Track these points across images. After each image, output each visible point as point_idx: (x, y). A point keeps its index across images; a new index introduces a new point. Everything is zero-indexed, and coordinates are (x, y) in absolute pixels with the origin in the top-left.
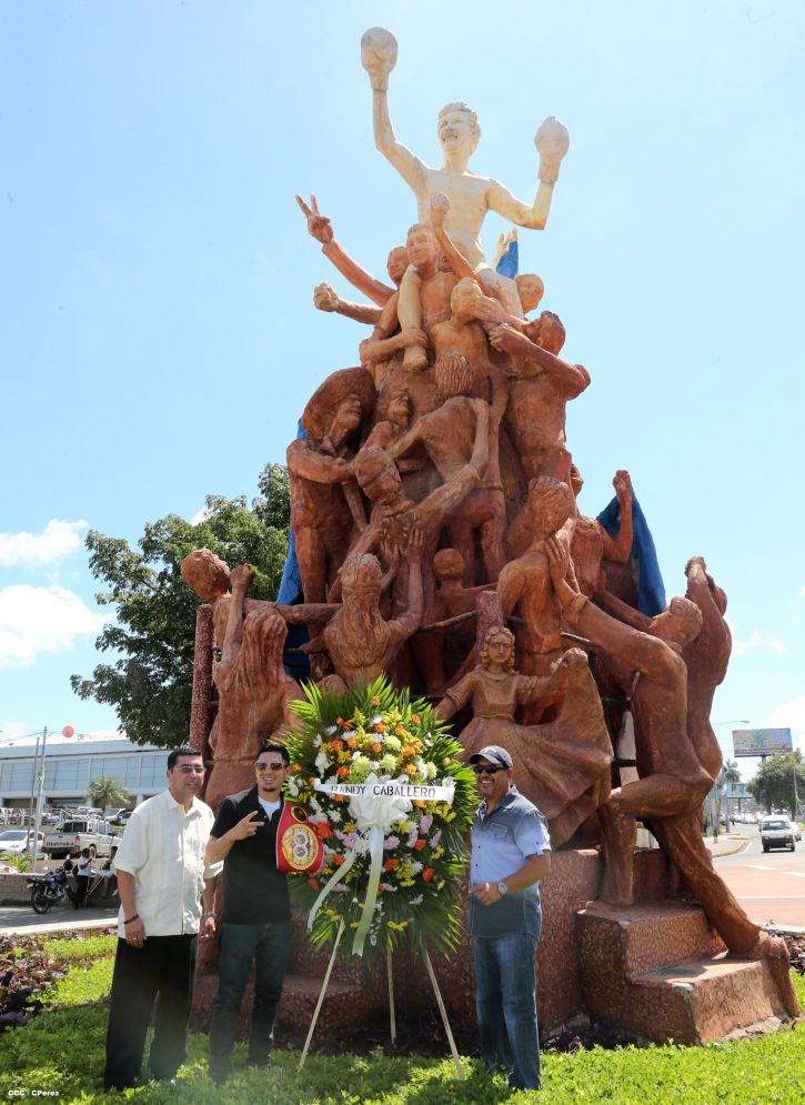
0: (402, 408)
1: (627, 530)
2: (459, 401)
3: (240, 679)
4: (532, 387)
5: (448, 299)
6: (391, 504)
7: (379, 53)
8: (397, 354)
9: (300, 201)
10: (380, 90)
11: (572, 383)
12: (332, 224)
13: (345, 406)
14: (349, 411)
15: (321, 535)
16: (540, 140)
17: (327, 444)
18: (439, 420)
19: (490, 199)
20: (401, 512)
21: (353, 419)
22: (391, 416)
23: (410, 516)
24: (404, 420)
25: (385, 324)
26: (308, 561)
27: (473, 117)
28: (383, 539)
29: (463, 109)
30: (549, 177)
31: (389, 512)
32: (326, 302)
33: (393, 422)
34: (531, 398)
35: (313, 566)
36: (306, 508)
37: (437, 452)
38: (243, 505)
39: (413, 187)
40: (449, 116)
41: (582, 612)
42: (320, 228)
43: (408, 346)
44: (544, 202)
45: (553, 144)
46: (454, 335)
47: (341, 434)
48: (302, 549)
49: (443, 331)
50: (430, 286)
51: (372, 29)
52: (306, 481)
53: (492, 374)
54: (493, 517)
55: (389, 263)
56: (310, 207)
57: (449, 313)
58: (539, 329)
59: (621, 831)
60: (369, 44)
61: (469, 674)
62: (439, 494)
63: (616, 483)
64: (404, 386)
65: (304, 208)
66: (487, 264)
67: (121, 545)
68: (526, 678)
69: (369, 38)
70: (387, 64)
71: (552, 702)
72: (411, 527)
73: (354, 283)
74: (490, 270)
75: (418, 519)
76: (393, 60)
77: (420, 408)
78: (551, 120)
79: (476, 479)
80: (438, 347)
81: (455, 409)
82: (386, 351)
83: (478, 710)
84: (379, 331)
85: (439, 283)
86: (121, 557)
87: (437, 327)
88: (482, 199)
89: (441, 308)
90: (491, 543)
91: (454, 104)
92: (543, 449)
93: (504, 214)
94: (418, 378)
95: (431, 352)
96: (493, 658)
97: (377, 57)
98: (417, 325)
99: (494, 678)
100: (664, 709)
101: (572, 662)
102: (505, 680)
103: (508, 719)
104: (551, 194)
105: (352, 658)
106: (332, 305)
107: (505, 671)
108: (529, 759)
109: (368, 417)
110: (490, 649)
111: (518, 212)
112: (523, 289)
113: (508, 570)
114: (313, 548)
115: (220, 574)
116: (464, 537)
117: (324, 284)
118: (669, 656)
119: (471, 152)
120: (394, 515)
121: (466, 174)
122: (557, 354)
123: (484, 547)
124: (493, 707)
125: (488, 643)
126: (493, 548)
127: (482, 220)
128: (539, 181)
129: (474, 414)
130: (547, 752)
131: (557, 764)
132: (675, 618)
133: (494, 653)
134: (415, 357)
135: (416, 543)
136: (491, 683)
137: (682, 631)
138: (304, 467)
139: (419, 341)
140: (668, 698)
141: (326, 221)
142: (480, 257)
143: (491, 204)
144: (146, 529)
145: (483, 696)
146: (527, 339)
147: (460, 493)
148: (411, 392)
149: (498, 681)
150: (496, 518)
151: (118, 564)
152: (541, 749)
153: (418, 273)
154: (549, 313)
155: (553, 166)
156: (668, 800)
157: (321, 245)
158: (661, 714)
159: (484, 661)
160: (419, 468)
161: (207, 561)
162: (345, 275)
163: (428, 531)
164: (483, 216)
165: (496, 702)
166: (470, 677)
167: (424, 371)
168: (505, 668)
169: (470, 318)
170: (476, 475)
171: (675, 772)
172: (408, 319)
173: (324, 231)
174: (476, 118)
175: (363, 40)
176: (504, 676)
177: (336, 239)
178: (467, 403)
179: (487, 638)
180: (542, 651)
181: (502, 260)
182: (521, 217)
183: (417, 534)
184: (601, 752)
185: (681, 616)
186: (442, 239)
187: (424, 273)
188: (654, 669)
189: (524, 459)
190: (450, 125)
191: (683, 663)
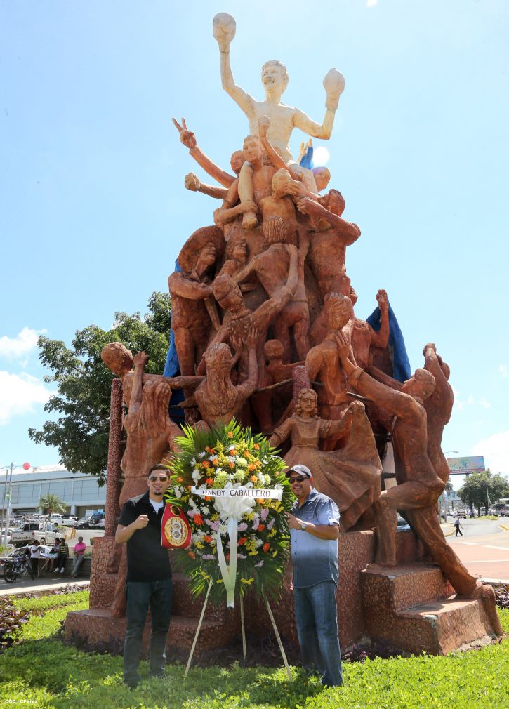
0: (242, 251)
1: (386, 327)
2: (278, 246)
3: (141, 424)
4: (324, 237)
5: (270, 183)
6: (236, 311)
7: (224, 29)
8: (238, 217)
9: (175, 122)
10: (225, 52)
11: (349, 234)
12: (196, 137)
13: (205, 250)
14: (209, 254)
15: (191, 332)
16: (326, 83)
17: (195, 275)
18: (266, 258)
19: (295, 120)
20: (243, 317)
21: (210, 258)
22: (235, 256)
23: (249, 319)
24: (244, 258)
25: (230, 199)
26: (183, 349)
27: (284, 69)
28: (232, 334)
29: (277, 64)
30: (332, 105)
31: (235, 317)
32: (192, 185)
33: (236, 260)
34: (324, 244)
35: (186, 352)
36: (181, 315)
37: (265, 279)
38: (138, 318)
39: (246, 113)
40: (269, 69)
41: (360, 378)
42: (188, 139)
43: (245, 212)
44: (329, 121)
45: (335, 85)
46: (274, 205)
47: (203, 268)
48: (179, 341)
49: (268, 203)
50: (258, 175)
51: (219, 14)
52: (181, 298)
53: (299, 229)
54: (301, 319)
55: (232, 161)
56: (181, 125)
57: (271, 191)
58: (328, 200)
59: (387, 518)
60: (218, 23)
61: (288, 419)
62: (267, 305)
63: (378, 298)
64: (243, 238)
65: (178, 126)
66: (294, 161)
67: (60, 345)
68: (325, 421)
69: (217, 19)
70: (229, 36)
71: (341, 436)
72: (249, 326)
73: (210, 174)
74: (296, 164)
75: (253, 321)
76: (233, 33)
77: (253, 251)
78: (333, 70)
79: (290, 295)
80: (264, 212)
81: (276, 251)
82: (231, 216)
83: (295, 442)
84: (226, 203)
85: (264, 172)
86: (60, 352)
87: (263, 200)
88: (290, 121)
89: (266, 188)
90: (300, 336)
91: (271, 61)
92: (332, 276)
93: (304, 130)
94: (252, 232)
95: (260, 216)
96: (304, 408)
97: (223, 31)
98: (251, 199)
99: (305, 421)
100: (413, 440)
101: (355, 410)
102: (311, 423)
103: (314, 447)
104: (333, 116)
105: (213, 410)
106: (197, 187)
107: (311, 416)
108: (328, 473)
109: (220, 258)
110: (302, 403)
111: (313, 129)
112: (318, 176)
113: (312, 352)
114: (186, 340)
115: (127, 358)
116: (283, 332)
117: (191, 174)
118: (415, 406)
119: (283, 91)
120: (238, 319)
121: (279, 105)
122: (340, 215)
123: (296, 338)
124: (304, 440)
125: (301, 399)
126: (301, 339)
127: (290, 134)
128: (326, 109)
129: (288, 255)
130: (340, 468)
131: (346, 476)
132: (418, 382)
133: (304, 405)
134: (250, 219)
135: (252, 336)
136: (303, 425)
137: (423, 390)
138: (180, 289)
139: (252, 209)
140: (415, 432)
141: (191, 134)
142: (290, 157)
143: (296, 123)
144: (77, 334)
145: (298, 432)
146: (322, 206)
147: (281, 304)
148: (247, 241)
149: (307, 423)
150: (304, 320)
151: (58, 357)
152: (336, 466)
153: (251, 166)
154: (334, 190)
155: (335, 99)
156: (417, 498)
157: (189, 149)
158: (410, 443)
159: (298, 410)
160: (254, 288)
161: (118, 350)
162: (204, 168)
163: (260, 329)
164: (291, 131)
165: (306, 437)
166: (289, 421)
167: (256, 228)
168: (311, 415)
169: (284, 194)
170: (291, 293)
171: (420, 480)
172: (245, 195)
173: (191, 141)
174: (286, 70)
175: (214, 21)
176: (310, 420)
177: (198, 145)
178: (283, 247)
179: (300, 395)
180: (334, 404)
181: (303, 159)
182: (315, 132)
183: (253, 330)
184: (374, 467)
185: (421, 380)
186: (265, 145)
187: (255, 166)
188: (406, 414)
189: (320, 283)
190: (269, 74)
191: (424, 410)
